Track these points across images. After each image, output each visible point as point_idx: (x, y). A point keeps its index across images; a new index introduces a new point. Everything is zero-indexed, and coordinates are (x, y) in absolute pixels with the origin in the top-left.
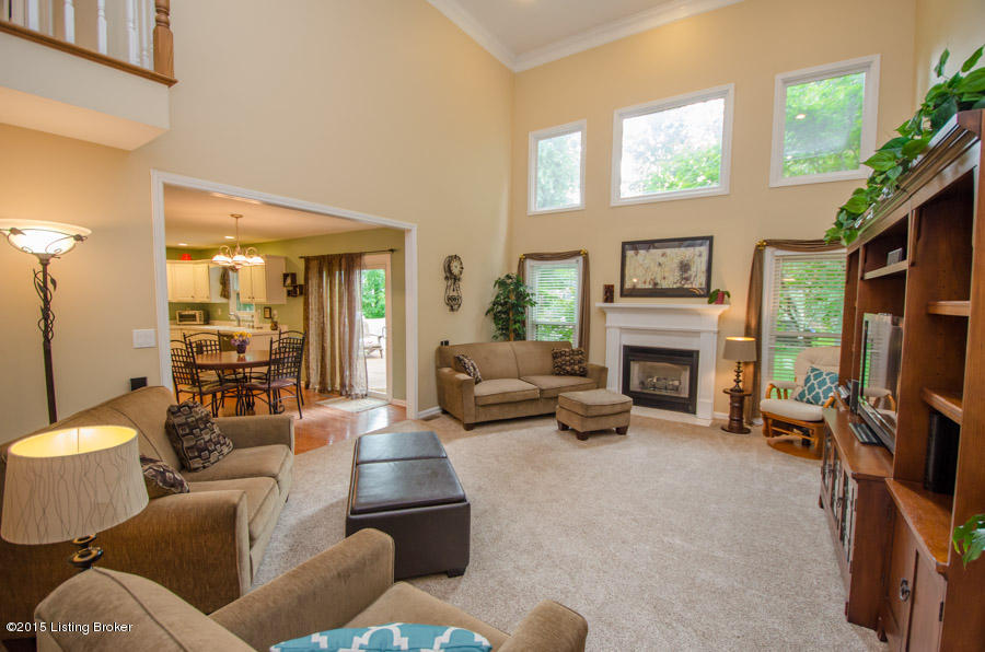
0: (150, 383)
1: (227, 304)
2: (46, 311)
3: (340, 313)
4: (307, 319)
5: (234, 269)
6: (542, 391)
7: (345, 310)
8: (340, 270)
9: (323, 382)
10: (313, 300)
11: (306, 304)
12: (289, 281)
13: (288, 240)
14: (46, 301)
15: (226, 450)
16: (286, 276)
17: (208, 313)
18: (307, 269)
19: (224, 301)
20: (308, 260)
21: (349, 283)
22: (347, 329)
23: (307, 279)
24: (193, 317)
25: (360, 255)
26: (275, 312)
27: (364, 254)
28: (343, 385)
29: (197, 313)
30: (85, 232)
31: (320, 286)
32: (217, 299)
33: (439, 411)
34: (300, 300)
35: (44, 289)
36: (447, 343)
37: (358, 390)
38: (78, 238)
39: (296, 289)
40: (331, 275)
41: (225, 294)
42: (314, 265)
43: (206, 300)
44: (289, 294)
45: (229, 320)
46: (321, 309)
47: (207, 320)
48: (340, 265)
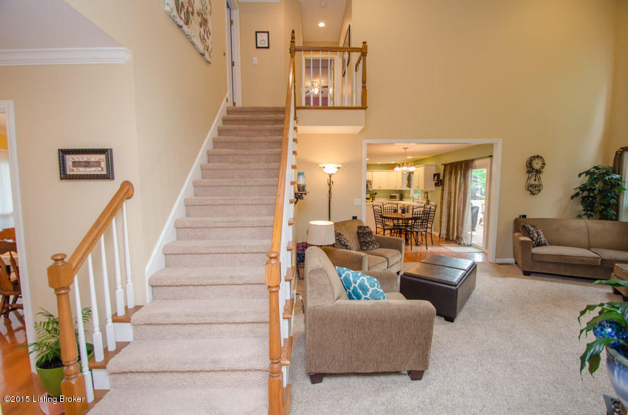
0: (358, 218)
1: (410, 191)
2: (330, 192)
3: (459, 195)
4: (442, 198)
5: (413, 173)
6: (603, 260)
7: (462, 194)
8: (461, 170)
9: (448, 234)
10: (446, 187)
11: (443, 190)
12: (436, 178)
13: (437, 156)
14: (330, 189)
15: (376, 247)
16: (435, 175)
17: (402, 195)
18: (445, 170)
19: (408, 189)
20: (445, 165)
21: (465, 177)
22: (462, 206)
23: (444, 177)
24: (395, 197)
25: (472, 161)
26: (429, 195)
27: (475, 159)
28: (458, 238)
29: (397, 195)
30: (340, 166)
31: (450, 180)
32: (405, 188)
33: (514, 262)
34: (440, 188)
35: (330, 185)
36: (524, 216)
37: (465, 241)
38: (338, 168)
39: (439, 182)
40: (456, 174)
41: (409, 185)
42: (448, 168)
43: (400, 189)
44: (436, 185)
45: (410, 198)
46: (450, 193)
47: (401, 198)
48: (461, 168)
